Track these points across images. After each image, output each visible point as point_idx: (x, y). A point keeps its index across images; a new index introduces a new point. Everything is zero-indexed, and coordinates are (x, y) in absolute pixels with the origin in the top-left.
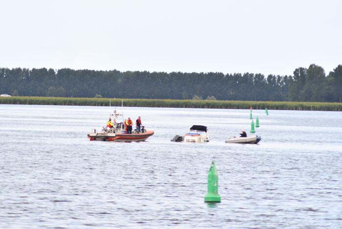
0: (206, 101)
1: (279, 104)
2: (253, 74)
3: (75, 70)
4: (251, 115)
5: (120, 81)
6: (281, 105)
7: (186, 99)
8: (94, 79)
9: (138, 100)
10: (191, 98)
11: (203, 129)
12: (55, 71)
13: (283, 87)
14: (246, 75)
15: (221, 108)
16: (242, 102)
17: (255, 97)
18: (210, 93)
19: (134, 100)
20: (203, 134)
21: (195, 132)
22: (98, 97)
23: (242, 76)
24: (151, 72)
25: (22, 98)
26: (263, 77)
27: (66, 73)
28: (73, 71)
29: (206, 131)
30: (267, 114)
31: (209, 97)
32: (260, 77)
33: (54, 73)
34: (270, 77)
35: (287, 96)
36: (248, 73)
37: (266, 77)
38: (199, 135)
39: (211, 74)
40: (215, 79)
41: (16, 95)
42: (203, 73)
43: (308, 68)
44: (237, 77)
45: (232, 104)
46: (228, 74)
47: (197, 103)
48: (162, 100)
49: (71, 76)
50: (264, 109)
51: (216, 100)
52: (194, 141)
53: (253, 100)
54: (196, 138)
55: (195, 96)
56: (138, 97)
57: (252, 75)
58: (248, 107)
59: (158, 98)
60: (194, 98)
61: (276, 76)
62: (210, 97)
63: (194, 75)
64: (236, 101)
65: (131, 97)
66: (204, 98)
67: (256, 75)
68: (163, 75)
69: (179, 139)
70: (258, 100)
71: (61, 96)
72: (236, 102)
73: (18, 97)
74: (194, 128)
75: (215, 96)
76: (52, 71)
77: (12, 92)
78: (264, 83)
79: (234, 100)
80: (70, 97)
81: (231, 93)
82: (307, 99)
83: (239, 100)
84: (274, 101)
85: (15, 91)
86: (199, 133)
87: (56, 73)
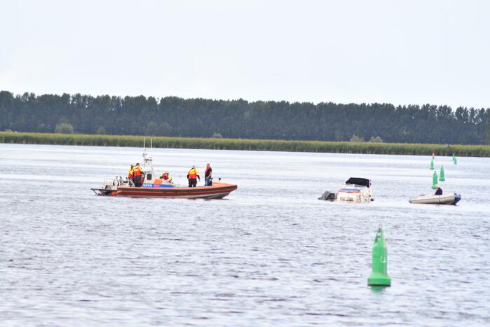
0: (369, 143)
1: (473, 149)
2: (436, 107)
3: (185, 99)
4: (432, 164)
5: (247, 114)
6: (475, 151)
7: (340, 141)
8: (211, 112)
9: (273, 141)
10: (348, 140)
11: (364, 182)
12: (157, 100)
13: (479, 124)
14: (426, 107)
15: (390, 154)
16: (419, 145)
17: (439, 139)
18: (374, 132)
19: (268, 141)
20: (364, 190)
21: (352, 187)
22: (216, 137)
23: (420, 108)
25: (111, 137)
26: (450, 110)
27: (172, 104)
28: (182, 100)
29: (368, 186)
30: (455, 163)
31: (372, 138)
32: (445, 110)
33: (156, 102)
34: (460, 110)
35: (484, 138)
36: (428, 105)
37: (454, 110)
38: (359, 191)
39: (376, 106)
40: (382, 113)
41: (102, 133)
42: (364, 104)
44: (413, 110)
45: (406, 147)
46: (400, 106)
47: (356, 147)
48: (307, 142)
49: (179, 107)
50: (452, 155)
51: (384, 142)
52: (351, 200)
53: (436, 142)
54: (354, 196)
55: (354, 136)
56: (272, 138)
57: (434, 108)
58: (428, 153)
59: (302, 138)
60: (351, 140)
61: (468, 109)
62: (375, 138)
63: (352, 107)
64: (411, 144)
65: (263, 138)
66: (367, 140)
67: (441, 107)
68: (307, 107)
69: (330, 197)
70: (442, 143)
71: (164, 135)
72: (412, 146)
73: (104, 137)
74: (352, 181)
75: (382, 137)
76: (152, 100)
77: (97, 129)
78: (451, 119)
79: (409, 142)
80: (178, 136)
81: (405, 132)
83: (415, 143)
84: (464, 144)
85: (101, 128)
86: (358, 188)
87: (159, 103)
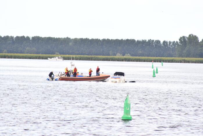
0: (125, 57)
1: (170, 59)
3: (43, 37)
4: (153, 66)
5: (70, 44)
6: (171, 60)
7: (112, 56)
8: (54, 43)
9: (82, 56)
10: (115, 55)
11: (122, 74)
12: (30, 38)
13: (173, 48)
14: (149, 41)
15: (134, 61)
16: (146, 58)
17: (155, 55)
18: (127, 52)
19: (80, 56)
20: (122, 77)
21: (117, 76)
22: (56, 54)
23: (147, 41)
24: (90, 39)
25: (10, 54)
26: (160, 42)
27: (37, 39)
28: (41, 38)
29: (124, 76)
30: (162, 65)
31: (126, 54)
32: (158, 42)
33: (30, 39)
34: (164, 42)
35: (175, 54)
36: (150, 40)
37: (162, 42)
38: (120, 78)
39: (128, 40)
40: (130, 42)
41: (5, 53)
42: (122, 39)
43: (188, 36)
44: (144, 42)
45: (141, 58)
46: (138, 40)
47: (119, 58)
48: (97, 56)
49: (40, 41)
50: (161, 62)
51: (131, 56)
52: (116, 82)
53: (154, 56)
54: (117, 80)
55: (118, 54)
56: (82, 54)
57: (153, 41)
58: (151, 61)
59: (95, 55)
60: (117, 55)
61: (168, 41)
62: (127, 54)
63: (117, 40)
64: (143, 57)
65: (78, 54)
66: (124, 55)
67: (156, 41)
68: (97, 41)
70: (157, 56)
71: (33, 53)
72: (143, 58)
74: (117, 74)
75: (130, 54)
76: (28, 38)
77: (3, 51)
78: (161, 45)
79: (142, 56)
80: (39, 54)
81: (140, 52)
82: (188, 56)
83: (145, 56)
84: (167, 57)
85: (5, 50)
86: (119, 77)
87: (31, 39)
